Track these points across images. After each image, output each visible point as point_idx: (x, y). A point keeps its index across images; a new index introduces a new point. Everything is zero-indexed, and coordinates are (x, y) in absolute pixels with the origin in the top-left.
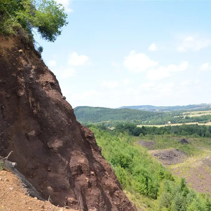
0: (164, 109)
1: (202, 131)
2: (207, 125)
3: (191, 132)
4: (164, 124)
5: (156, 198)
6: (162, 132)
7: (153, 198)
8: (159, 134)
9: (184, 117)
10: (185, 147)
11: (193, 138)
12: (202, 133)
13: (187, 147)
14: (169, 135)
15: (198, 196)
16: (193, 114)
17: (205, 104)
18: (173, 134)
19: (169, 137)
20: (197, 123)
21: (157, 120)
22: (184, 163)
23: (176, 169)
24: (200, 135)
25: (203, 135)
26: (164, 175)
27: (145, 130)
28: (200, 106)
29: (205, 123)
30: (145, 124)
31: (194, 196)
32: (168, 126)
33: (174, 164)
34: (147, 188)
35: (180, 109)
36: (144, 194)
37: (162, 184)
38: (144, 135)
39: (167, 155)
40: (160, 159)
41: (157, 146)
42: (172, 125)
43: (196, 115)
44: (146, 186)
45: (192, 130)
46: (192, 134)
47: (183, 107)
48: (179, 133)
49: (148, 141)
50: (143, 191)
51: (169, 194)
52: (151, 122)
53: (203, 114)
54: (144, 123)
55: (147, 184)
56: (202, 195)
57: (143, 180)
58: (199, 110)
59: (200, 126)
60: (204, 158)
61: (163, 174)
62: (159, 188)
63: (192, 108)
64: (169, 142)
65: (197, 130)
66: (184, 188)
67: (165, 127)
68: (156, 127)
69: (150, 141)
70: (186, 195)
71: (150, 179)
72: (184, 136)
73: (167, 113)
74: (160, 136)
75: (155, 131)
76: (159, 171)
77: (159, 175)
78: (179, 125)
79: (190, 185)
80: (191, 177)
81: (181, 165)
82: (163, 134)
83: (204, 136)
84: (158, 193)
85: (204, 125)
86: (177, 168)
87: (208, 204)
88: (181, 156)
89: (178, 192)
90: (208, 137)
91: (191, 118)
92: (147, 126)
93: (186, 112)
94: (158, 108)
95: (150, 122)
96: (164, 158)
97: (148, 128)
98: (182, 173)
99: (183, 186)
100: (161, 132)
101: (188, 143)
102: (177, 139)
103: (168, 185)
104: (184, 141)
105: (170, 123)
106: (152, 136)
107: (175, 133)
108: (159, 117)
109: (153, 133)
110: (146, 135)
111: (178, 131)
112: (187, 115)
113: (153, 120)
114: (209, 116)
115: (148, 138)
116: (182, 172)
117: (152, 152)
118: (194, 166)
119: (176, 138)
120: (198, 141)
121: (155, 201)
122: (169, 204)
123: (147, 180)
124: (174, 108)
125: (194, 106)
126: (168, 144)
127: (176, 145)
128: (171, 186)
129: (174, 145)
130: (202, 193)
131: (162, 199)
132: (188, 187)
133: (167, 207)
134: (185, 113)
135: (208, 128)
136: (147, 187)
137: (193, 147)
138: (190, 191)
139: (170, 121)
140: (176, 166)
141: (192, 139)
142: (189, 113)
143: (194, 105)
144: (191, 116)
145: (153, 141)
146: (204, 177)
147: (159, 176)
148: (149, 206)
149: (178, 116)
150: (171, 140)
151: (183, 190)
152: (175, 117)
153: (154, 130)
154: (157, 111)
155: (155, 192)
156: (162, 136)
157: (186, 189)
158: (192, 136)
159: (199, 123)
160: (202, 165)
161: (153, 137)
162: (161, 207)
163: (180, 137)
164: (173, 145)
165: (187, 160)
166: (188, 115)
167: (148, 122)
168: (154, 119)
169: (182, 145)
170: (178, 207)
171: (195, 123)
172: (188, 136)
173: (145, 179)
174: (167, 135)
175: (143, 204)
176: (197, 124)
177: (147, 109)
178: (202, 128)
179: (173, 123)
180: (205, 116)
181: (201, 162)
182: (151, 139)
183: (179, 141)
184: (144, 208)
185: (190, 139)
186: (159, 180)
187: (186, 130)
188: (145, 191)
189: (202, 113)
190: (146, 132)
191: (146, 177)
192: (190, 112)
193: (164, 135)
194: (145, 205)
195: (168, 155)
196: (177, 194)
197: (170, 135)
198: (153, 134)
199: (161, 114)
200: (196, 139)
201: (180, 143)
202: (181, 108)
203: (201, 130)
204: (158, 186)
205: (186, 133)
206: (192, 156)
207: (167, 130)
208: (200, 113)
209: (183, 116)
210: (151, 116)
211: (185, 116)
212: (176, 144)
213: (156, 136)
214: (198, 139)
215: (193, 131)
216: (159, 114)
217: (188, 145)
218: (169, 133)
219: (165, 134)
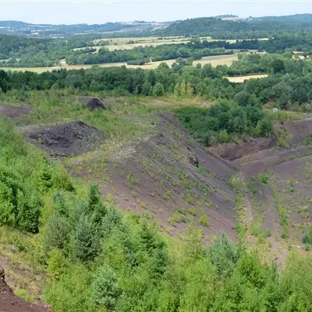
0: (51, 30)
1: (135, 82)
2: (147, 70)
3: (112, 84)
4: (50, 66)
5: (37, 231)
6: (46, 83)
7: (30, 230)
8: (39, 88)
9: (95, 50)
10: (98, 116)
11: (116, 96)
12: (135, 87)
13: (103, 116)
14: (61, 91)
15: (124, 221)
16: (116, 44)
17: (143, 22)
18: (71, 88)
19: (63, 95)
20: (126, 64)
21: (36, 57)
22: (96, 152)
23: (79, 165)
24: (131, 90)
25: (137, 91)
26: (51, 180)
27: (7, 80)
28: (131, 26)
29: (142, 64)
30: (6, 66)
31: (116, 220)
32: (59, 71)
33: (73, 154)
34: (15, 211)
35: (88, 32)
36: (9, 224)
37: (47, 199)
38: (5, 92)
39: (57, 136)
40: (44, 145)
41: (36, 116)
42: (69, 68)
43: (122, 45)
44: (12, 207)
45: (114, 80)
46: (113, 89)
47: (95, 26)
48: (84, 85)
49: (13, 104)
50: (7, 218)
51: (63, 219)
52: (20, 62)
53: (137, 45)
54: (4, 62)
55: (15, 202)
56: (134, 217)
57: (5, 193)
58: (131, 35)
59: (129, 72)
60: (138, 140)
61: (49, 178)
62: (41, 209)
63: (115, 29)
64: (61, 106)
65: (124, 79)
66: (96, 206)
67: (54, 71)
68: (33, 73)
69: (18, 105)
70: (100, 219)
71: (21, 189)
72: (95, 92)
73: (58, 39)
74: (43, 92)
75: (30, 83)
76: (42, 172)
77: (40, 179)
78: (85, 67)
79: (110, 199)
80: (111, 181)
81: (89, 156)
82: (49, 88)
83: (139, 92)
84: (40, 219)
85: (140, 69)
86: (81, 164)
87: (145, 234)
88: (89, 137)
89: (83, 213)
90: (147, 95)
91: (113, 52)
92: (13, 70)
93: (100, 38)
94: (36, 28)
95: (18, 60)
96: (50, 141)
97: (15, 74)
98: (92, 173)
99: (93, 201)
100: (44, 84)
101: (104, 108)
102: (80, 100)
103: (62, 201)
104: (95, 104)
105: (65, 63)
106: (23, 94)
107: (76, 87)
108: (40, 49)
109: (27, 86)
110: (8, 92)
111: (82, 82)
112: (102, 45)
113: (25, 57)
114: (151, 50)
115: (14, 97)
116: (90, 170)
117: (23, 129)
118: (118, 158)
119: (77, 97)
120: (126, 103)
121: (35, 236)
122: (65, 242)
123: (14, 193)
124: (74, 28)
125: (118, 26)
126: (60, 110)
127: (78, 112)
128: (68, 203)
129: (74, 113)
130: (133, 214)
131: (50, 232)
132: (106, 203)
133: (61, 246)
134: (98, 41)
135: (147, 76)
136: (16, 208)
137: (114, 117)
138: (108, 210)
139: (63, 58)
140: (80, 159)
141: (113, 99)
142: (108, 42)
143: (120, 24)
144: (111, 48)
145: (25, 105)
146: (137, 181)
147: (41, 183)
148: (22, 249)
149: (84, 48)
150: (66, 101)
151: (93, 210)
152: (75, 50)
153: (28, 79)
154: (34, 36)
155: (34, 218)
156: (47, 93)
157: (101, 206)
158: (113, 92)
159: (129, 64)
160: (133, 154)
161: (27, 96)
162: (48, 249)
163: (87, 95)
164: (70, 113)
165: (101, 146)
166: (106, 47)
167: (14, 60)
168: (28, 54)
169: (91, 114)
170: (84, 245)
171: (119, 65)
172: (104, 92)
173: (10, 191)
174: (58, 91)
175: (8, 246)
176: (124, 67)
177: (11, 31)
178: (134, 76)
179: (71, 64)
180: (142, 50)
181: (131, 150)
182: (22, 100)
183: (85, 104)
184: (10, 254)
185: (109, 99)
186: (41, 190)
187: (102, 80)
188: (12, 217)
189: (137, 42)
190: (8, 84)
191: (12, 186)
192: (109, 40)
193: (50, 91)
194: (13, 247)
195: (61, 136)
196: (81, 219)
197: (65, 91)
198: (26, 89)
199: (45, 41)
200: (122, 98)
201: (87, 109)
202: (90, 29)
203: (132, 80)
204: (40, 204)
205: (99, 86)
206: (112, 136)
207: (57, 79)
208: (133, 43)
209: (94, 48)
210: (20, 47)
211: (98, 48)
212: (78, 110)
213: (32, 93)
214: (126, 99)
215: (115, 83)
216: (38, 43)
217: (105, 113)
218: (62, 86)
219: (52, 88)
